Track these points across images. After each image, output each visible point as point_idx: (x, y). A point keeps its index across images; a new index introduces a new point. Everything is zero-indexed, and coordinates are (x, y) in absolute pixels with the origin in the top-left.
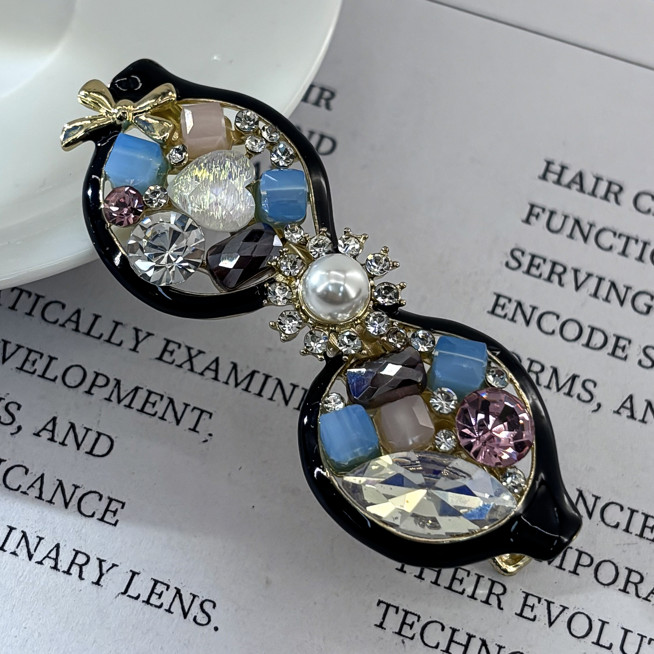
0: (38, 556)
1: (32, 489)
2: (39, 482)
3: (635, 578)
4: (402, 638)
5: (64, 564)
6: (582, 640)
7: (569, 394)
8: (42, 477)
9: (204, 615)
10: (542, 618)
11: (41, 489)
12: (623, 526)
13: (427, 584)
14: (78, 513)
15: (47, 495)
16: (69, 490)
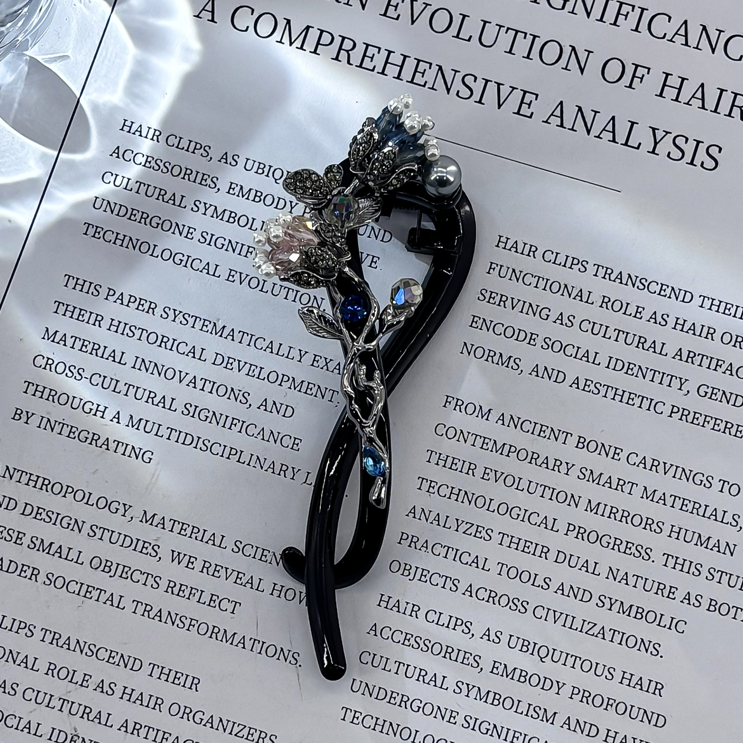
0: (265, 468)
1: (259, 435)
2: (262, 432)
3: (535, 456)
4: (429, 493)
5: (277, 471)
6: (510, 488)
7: (507, 367)
8: (263, 429)
10: (492, 478)
11: (263, 435)
12: (531, 431)
13: (440, 467)
14: (281, 446)
15: (266, 438)
16: (276, 435)
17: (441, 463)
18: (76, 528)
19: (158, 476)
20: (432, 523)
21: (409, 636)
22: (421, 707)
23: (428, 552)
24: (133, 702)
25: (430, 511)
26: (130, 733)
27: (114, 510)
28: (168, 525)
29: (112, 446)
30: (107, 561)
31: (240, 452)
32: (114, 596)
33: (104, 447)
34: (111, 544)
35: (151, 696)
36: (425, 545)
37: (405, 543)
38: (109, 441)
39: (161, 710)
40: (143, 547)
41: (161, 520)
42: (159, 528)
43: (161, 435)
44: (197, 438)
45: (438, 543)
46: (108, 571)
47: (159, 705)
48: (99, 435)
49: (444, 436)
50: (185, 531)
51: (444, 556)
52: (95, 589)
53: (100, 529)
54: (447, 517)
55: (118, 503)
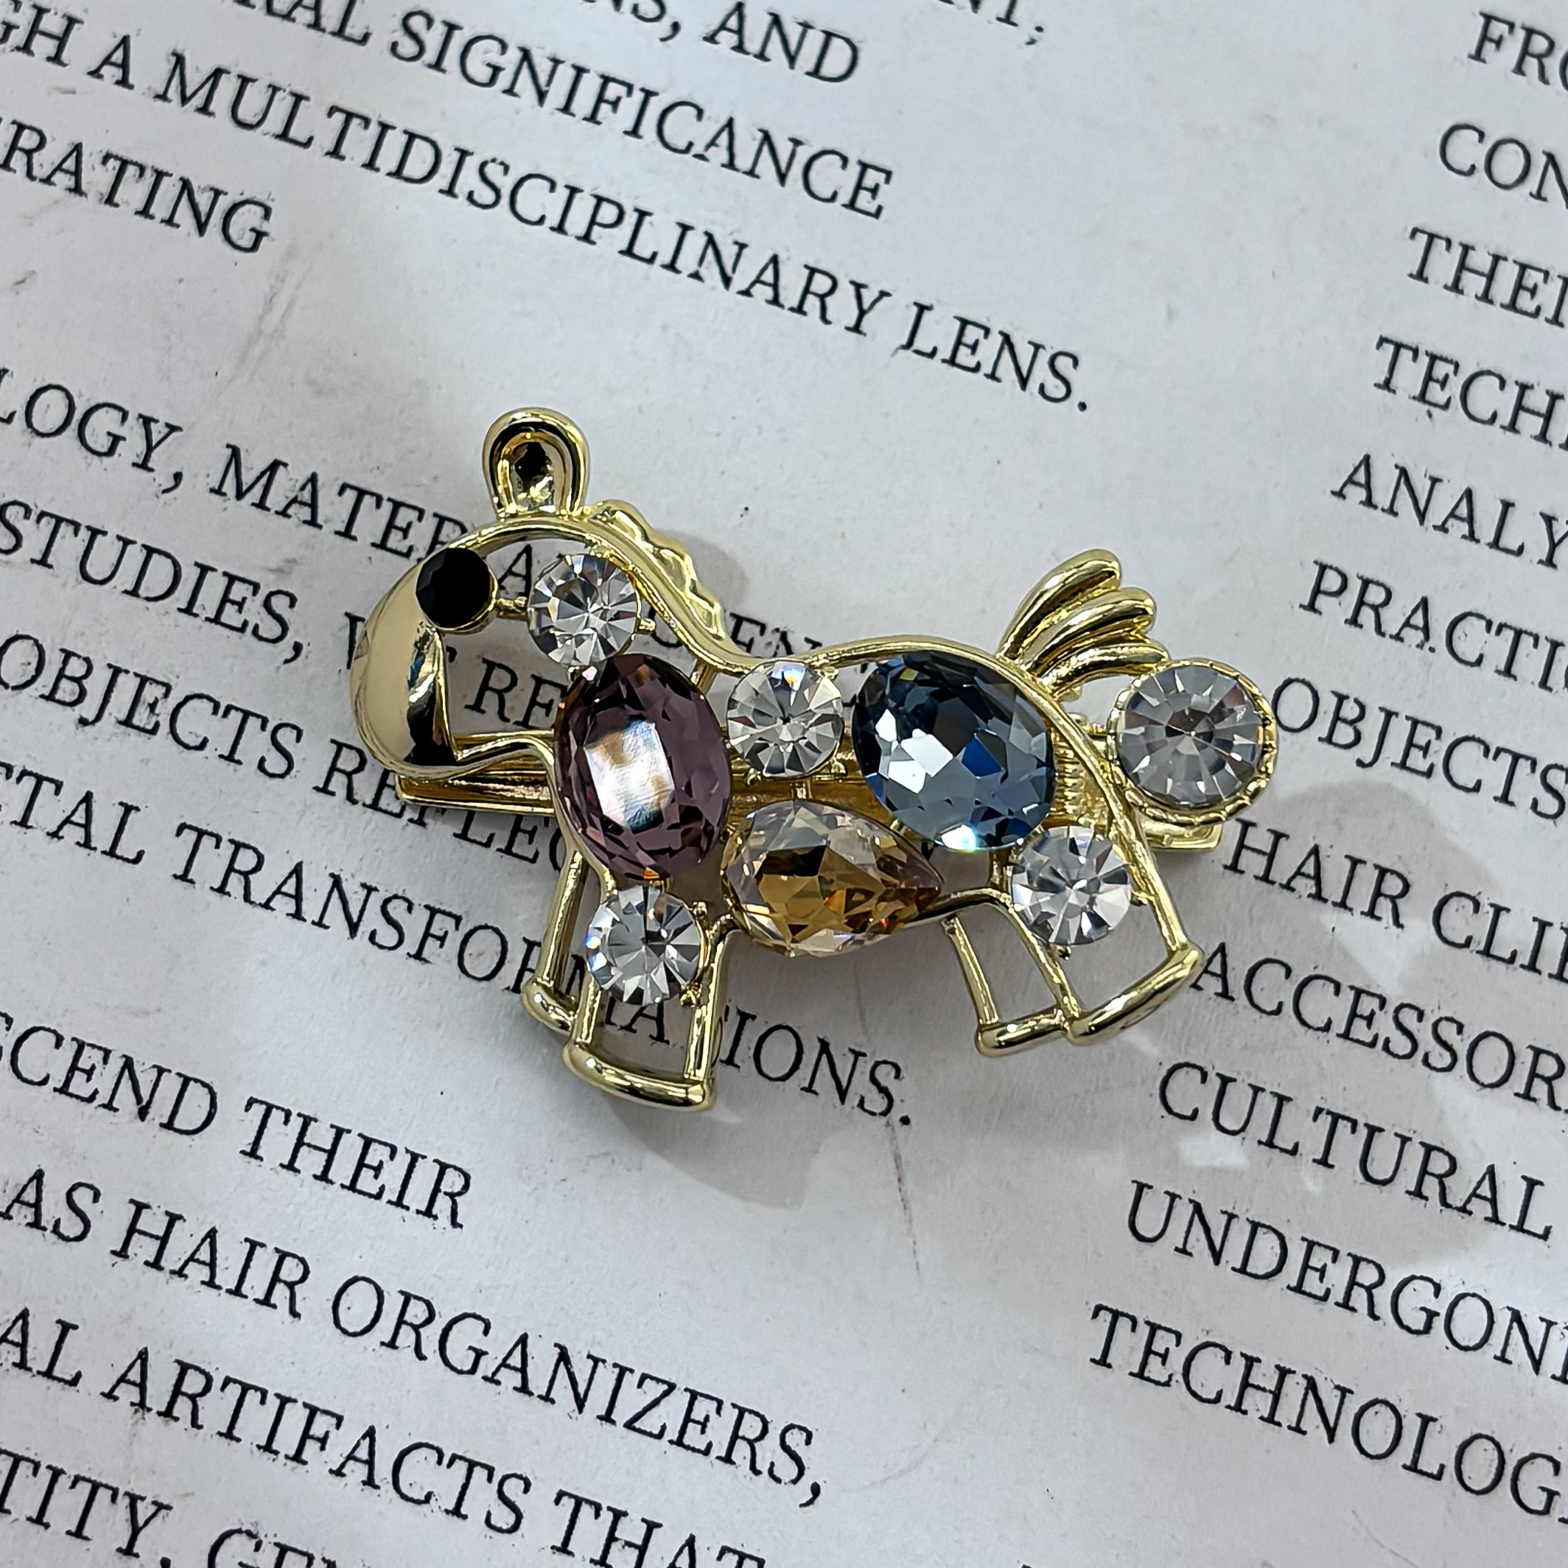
0: (740, 281)
1: (713, 148)
2: (725, 135)
4: (1426, 407)
5: (791, 295)
8: (730, 124)
9: (1058, 382)
11: (731, 148)
13: (1468, 300)
14: (805, 194)
15: (744, 161)
16: (784, 150)
17: (1474, 284)
19: (289, 306)
20: (1443, 528)
21: (1367, 1005)
22: (1438, 1314)
23: (1432, 650)
24: (173, 1272)
25: (1435, 481)
26: (159, 1414)
27: (102, 444)
28: (334, 509)
29: (97, 177)
30: (68, 655)
31: (636, 215)
32: (95, 807)
33: (63, 180)
34: (87, 585)
35: (254, 1245)
36: (1418, 620)
37: (1336, 610)
38: (85, 158)
39: (298, 1309)
40: (225, 599)
41: (303, 488)
42: (294, 519)
43: (303, 139)
44: (456, 155)
45: (1470, 614)
46: (75, 697)
47: (291, 1286)
48: (40, 133)
49: (1481, 174)
50: (405, 536)
51: (1502, 667)
52: (16, 774)
53: (38, 520)
54: (1507, 505)
55: (118, 415)
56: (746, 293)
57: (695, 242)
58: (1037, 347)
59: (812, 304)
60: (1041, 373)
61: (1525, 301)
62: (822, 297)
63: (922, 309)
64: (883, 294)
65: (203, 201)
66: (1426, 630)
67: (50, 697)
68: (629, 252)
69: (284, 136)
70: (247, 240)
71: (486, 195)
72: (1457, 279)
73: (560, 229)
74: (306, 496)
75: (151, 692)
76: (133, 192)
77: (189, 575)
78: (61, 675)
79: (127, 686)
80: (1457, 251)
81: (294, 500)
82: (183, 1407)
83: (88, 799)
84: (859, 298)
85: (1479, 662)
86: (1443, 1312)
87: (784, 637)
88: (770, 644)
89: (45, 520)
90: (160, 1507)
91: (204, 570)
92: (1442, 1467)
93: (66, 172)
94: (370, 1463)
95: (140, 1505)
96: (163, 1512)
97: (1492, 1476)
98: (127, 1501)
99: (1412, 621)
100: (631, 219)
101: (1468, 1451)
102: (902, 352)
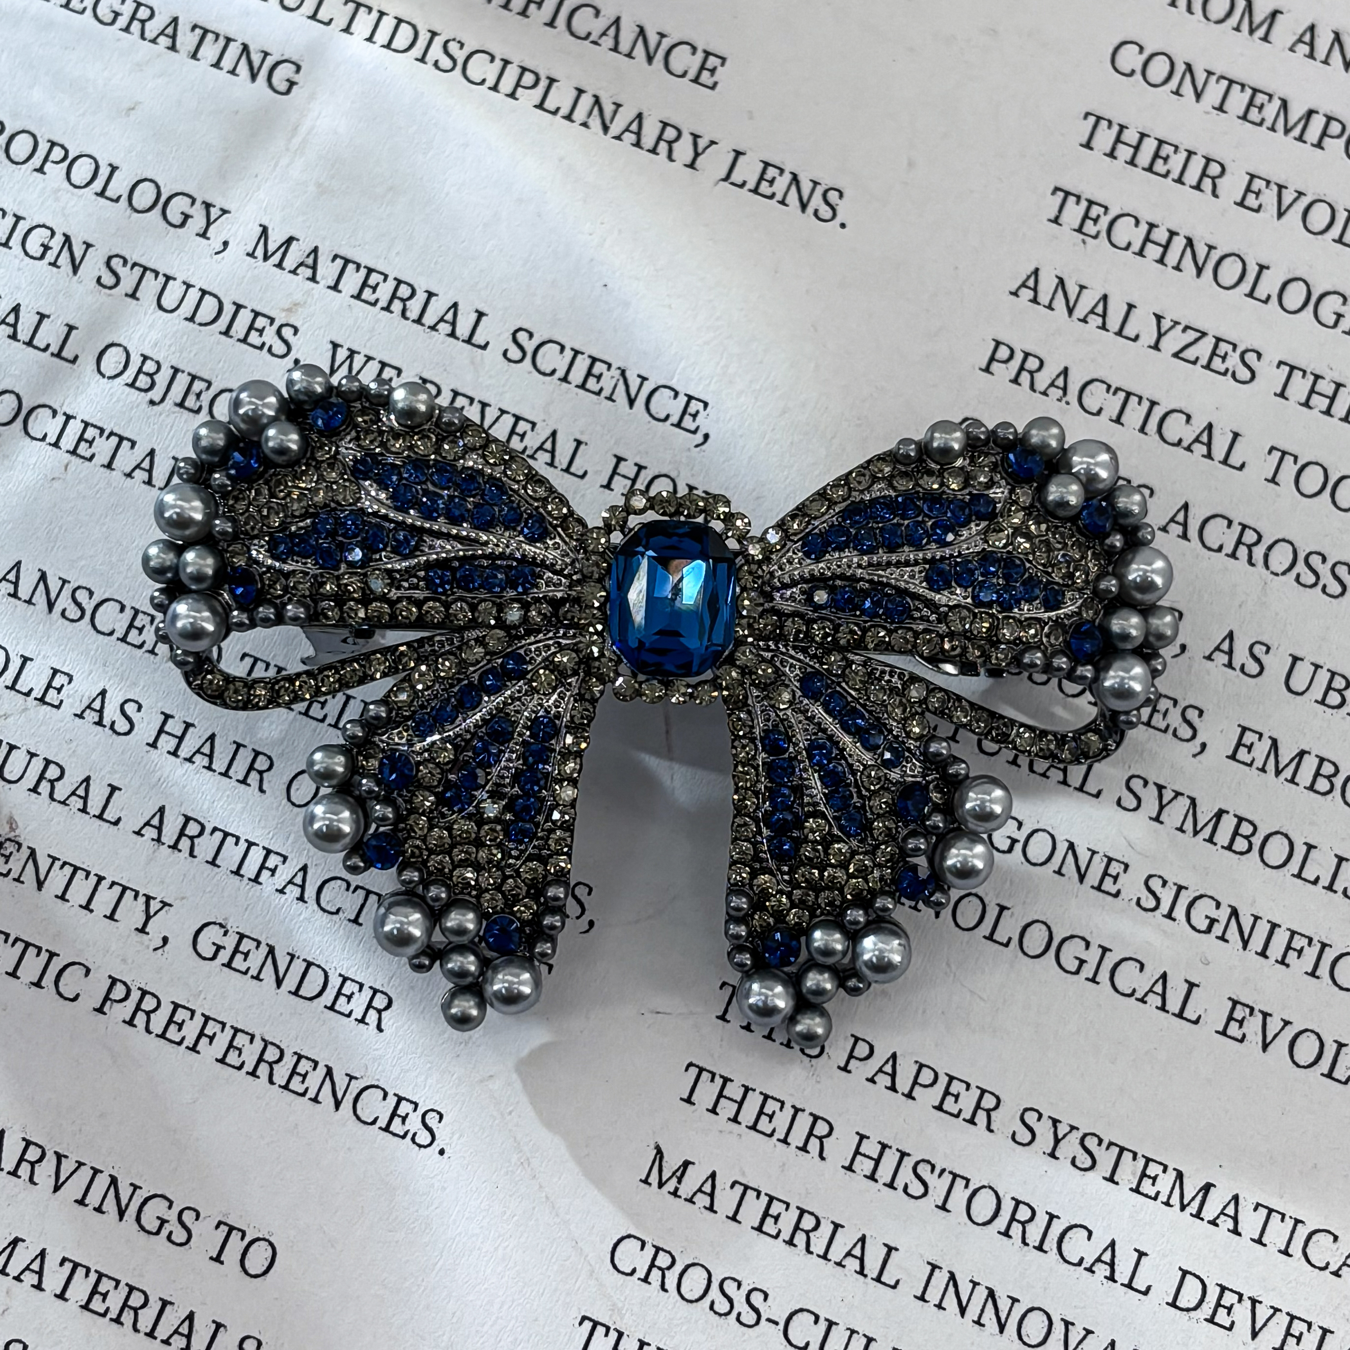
0: (615, 129)
1: (604, 38)
2: (613, 29)
4: (1082, 237)
5: (648, 140)
6: (1319, 237)
8: (617, 21)
9: (827, 208)
10: (1269, 208)
11: (616, 38)
13: (1120, 163)
14: (664, 72)
15: (625, 47)
16: (653, 39)
17: (1125, 153)
18: (65, 257)
19: (308, 134)
20: (1084, 320)
22: (1017, 841)
23: (1068, 403)
24: (185, 759)
25: (1082, 287)
26: (169, 847)
27: (177, 219)
28: (327, 270)
29: (187, 39)
30: (145, 358)
31: (547, 81)
32: (156, 459)
33: (164, 41)
34: (161, 313)
35: (239, 746)
36: (1060, 382)
37: (1004, 372)
38: (180, 27)
39: (265, 787)
40: (251, 328)
41: (308, 256)
42: (300, 277)
43: (326, 20)
44: (429, 35)
45: (1097, 380)
46: (147, 387)
47: (261, 773)
48: (151, 9)
49: (1138, 76)
50: (374, 292)
51: (1114, 418)
52: (106, 434)
53: (132, 268)
54: (1131, 307)
55: (189, 201)
56: (618, 138)
57: (586, 101)
58: (816, 183)
59: (663, 147)
60: (817, 201)
61: (1159, 166)
62: (670, 143)
63: (738, 154)
64: (713, 143)
65: (256, 58)
66: (1065, 390)
67: (132, 385)
68: (540, 106)
69: (313, 17)
70: (283, 87)
71: (446, 63)
72: (1113, 149)
73: (495, 88)
74: (310, 261)
75: (198, 386)
76: (210, 51)
77: (229, 309)
78: (140, 371)
79: (182, 380)
80: (1116, 128)
81: (301, 264)
82: (185, 844)
83: (152, 453)
84: (695, 145)
85: (1099, 412)
86: (1022, 840)
87: (623, 373)
88: (612, 377)
89: (136, 268)
90: (165, 904)
91: (239, 307)
92: (1010, 939)
93: (167, 36)
94: (303, 887)
95: (152, 902)
96: (167, 908)
97: (1043, 947)
98: (144, 899)
99: (1056, 383)
100: (543, 83)
101: (1029, 930)
102: (722, 183)
